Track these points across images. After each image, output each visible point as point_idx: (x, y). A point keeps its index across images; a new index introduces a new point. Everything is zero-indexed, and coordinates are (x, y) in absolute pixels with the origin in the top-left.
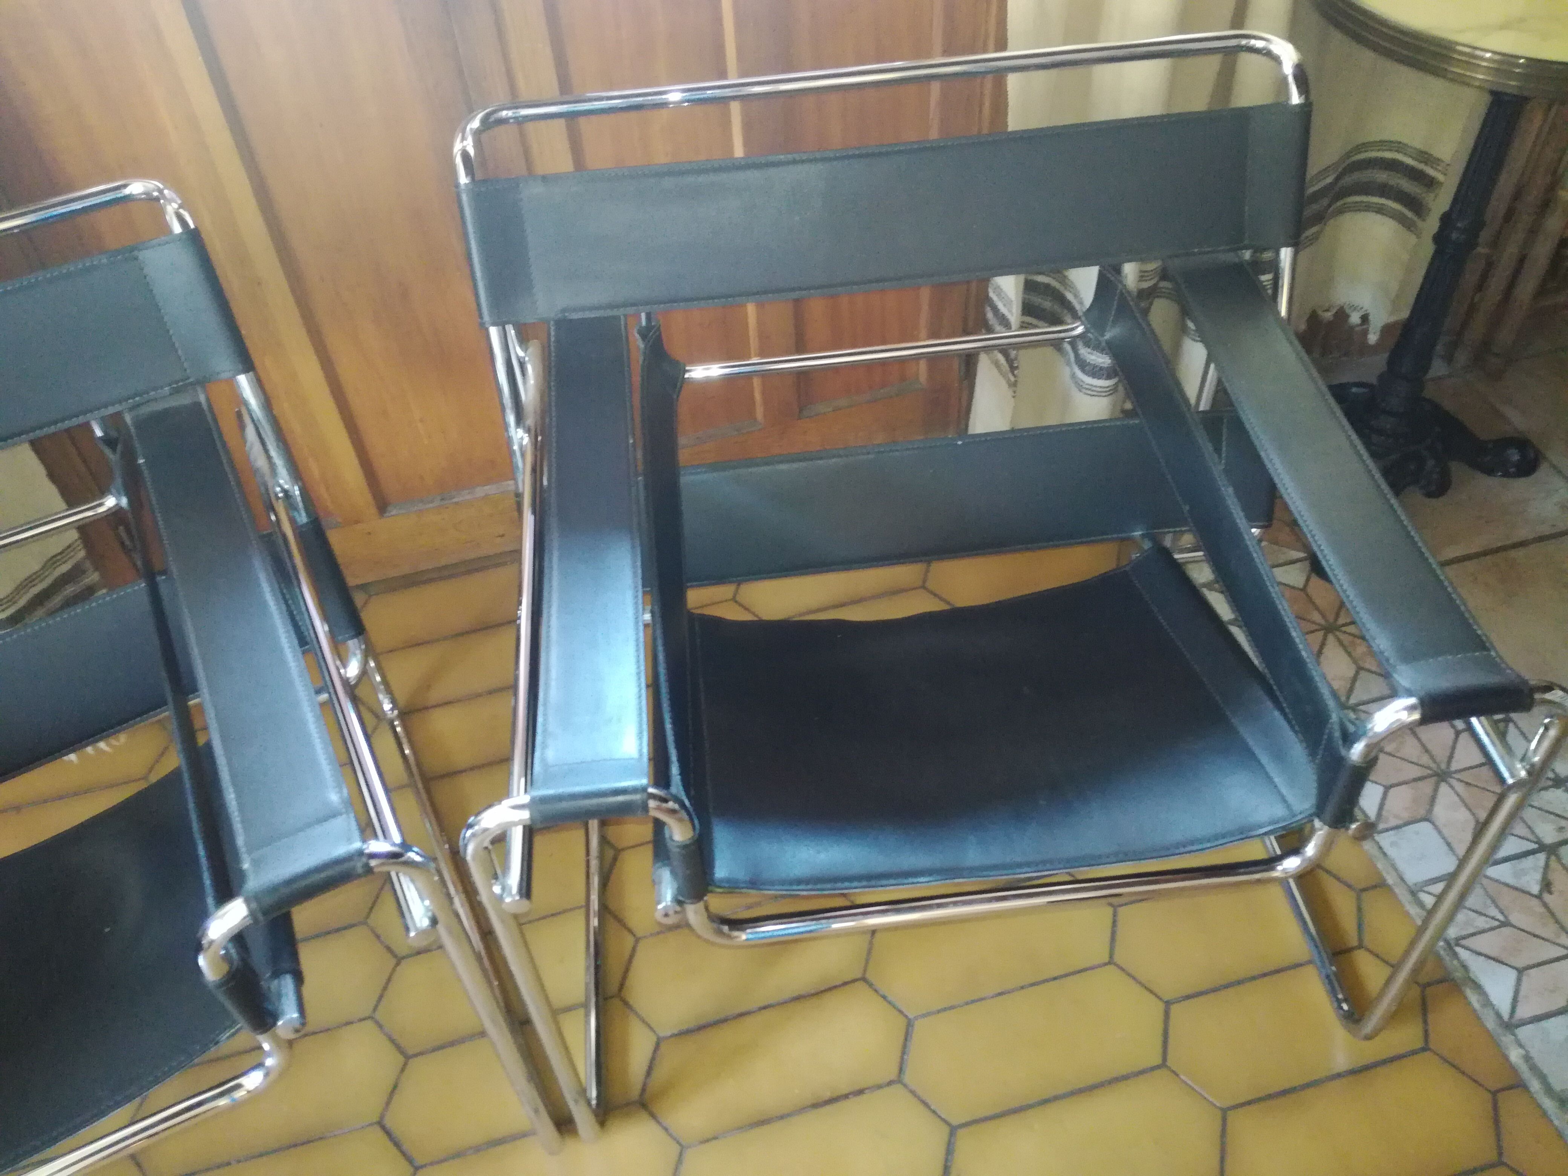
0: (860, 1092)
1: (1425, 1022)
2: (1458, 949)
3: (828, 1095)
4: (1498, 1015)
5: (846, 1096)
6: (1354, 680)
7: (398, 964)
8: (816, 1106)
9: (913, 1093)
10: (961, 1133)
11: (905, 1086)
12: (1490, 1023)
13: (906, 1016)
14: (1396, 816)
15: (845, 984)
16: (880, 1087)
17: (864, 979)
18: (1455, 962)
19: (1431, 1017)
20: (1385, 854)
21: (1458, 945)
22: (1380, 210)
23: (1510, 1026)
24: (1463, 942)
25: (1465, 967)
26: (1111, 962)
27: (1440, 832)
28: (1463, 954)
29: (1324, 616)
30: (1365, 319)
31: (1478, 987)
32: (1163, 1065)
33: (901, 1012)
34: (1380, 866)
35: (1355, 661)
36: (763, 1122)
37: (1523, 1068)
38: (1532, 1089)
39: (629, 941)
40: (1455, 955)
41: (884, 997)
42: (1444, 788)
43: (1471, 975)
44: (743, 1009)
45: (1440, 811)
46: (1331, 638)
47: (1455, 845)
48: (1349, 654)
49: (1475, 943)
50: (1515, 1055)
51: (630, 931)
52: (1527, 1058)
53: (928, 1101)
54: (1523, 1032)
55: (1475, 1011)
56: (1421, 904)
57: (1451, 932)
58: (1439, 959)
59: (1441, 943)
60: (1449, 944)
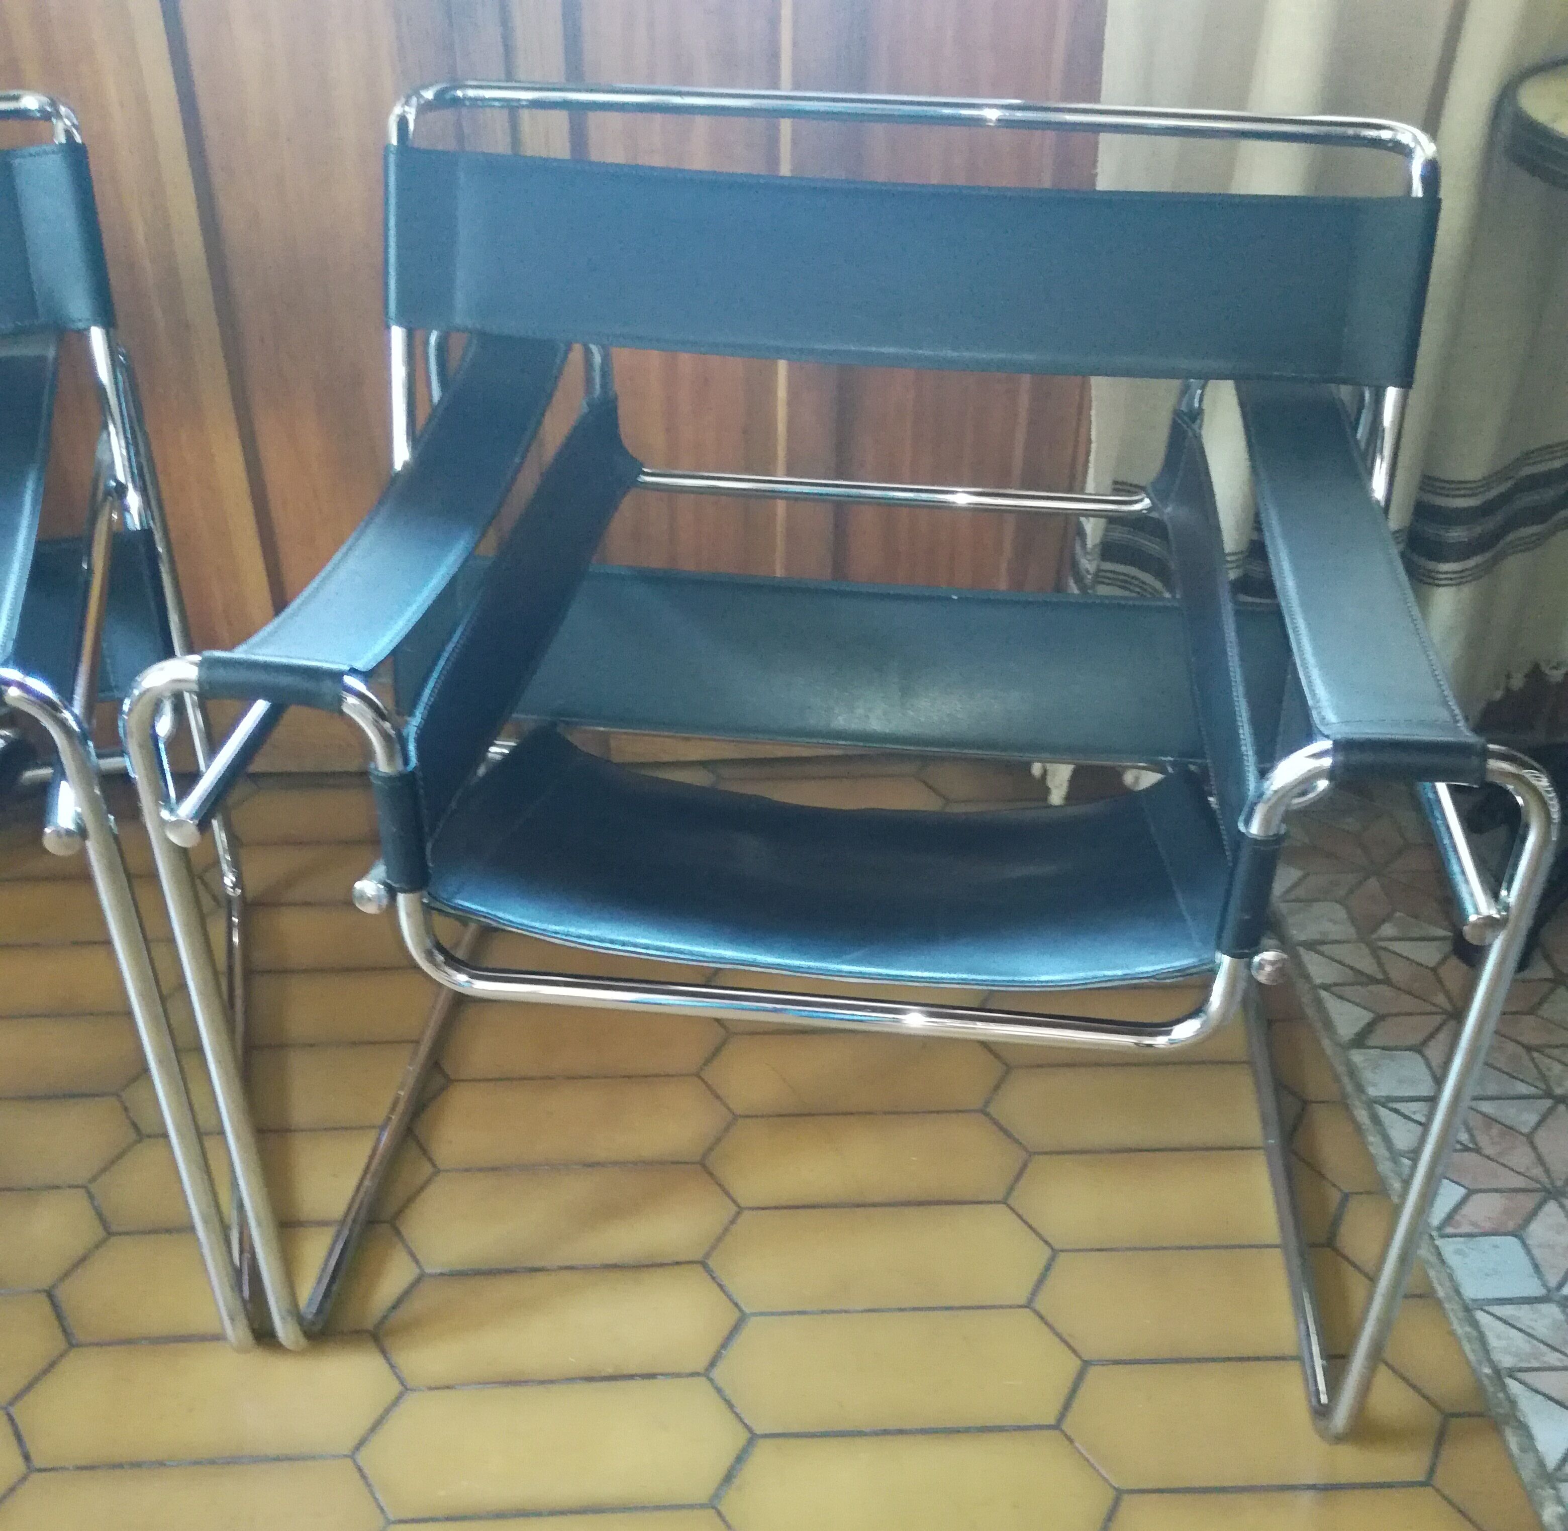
0: (652, 1376)
1: (1436, 1454)
2: (1509, 1381)
3: (610, 1371)
4: (1541, 1464)
5: (631, 1377)
7: (140, 1141)
8: (589, 1379)
9: (719, 1390)
10: (761, 1443)
11: (711, 1380)
12: (1528, 1473)
13: (740, 1310)
14: (1474, 1224)
15: (678, 1263)
16: (678, 1375)
17: (703, 1264)
18: (1501, 1395)
19: (1446, 1453)
20: (1443, 1262)
21: (1510, 1376)
23: (1554, 1480)
24: (1520, 1375)
25: (1513, 1402)
26: (1028, 1305)
27: (1529, 1253)
28: (1514, 1386)
29: (1450, 998)
31: (1524, 1430)
32: (1057, 1426)
33: (736, 1305)
34: (1432, 1274)
39: (427, 1169)
40: (1504, 1387)
41: (721, 1287)
42: (1551, 1207)
43: (1518, 1414)
44: (538, 1264)
45: (1537, 1230)
47: (1544, 1269)
49: (1539, 1380)
51: (430, 1160)
53: (734, 1401)
55: (1511, 1456)
56: (1475, 1324)
57: (1506, 1361)
58: (1480, 1389)
59: (1487, 1370)
60: (1498, 1374)
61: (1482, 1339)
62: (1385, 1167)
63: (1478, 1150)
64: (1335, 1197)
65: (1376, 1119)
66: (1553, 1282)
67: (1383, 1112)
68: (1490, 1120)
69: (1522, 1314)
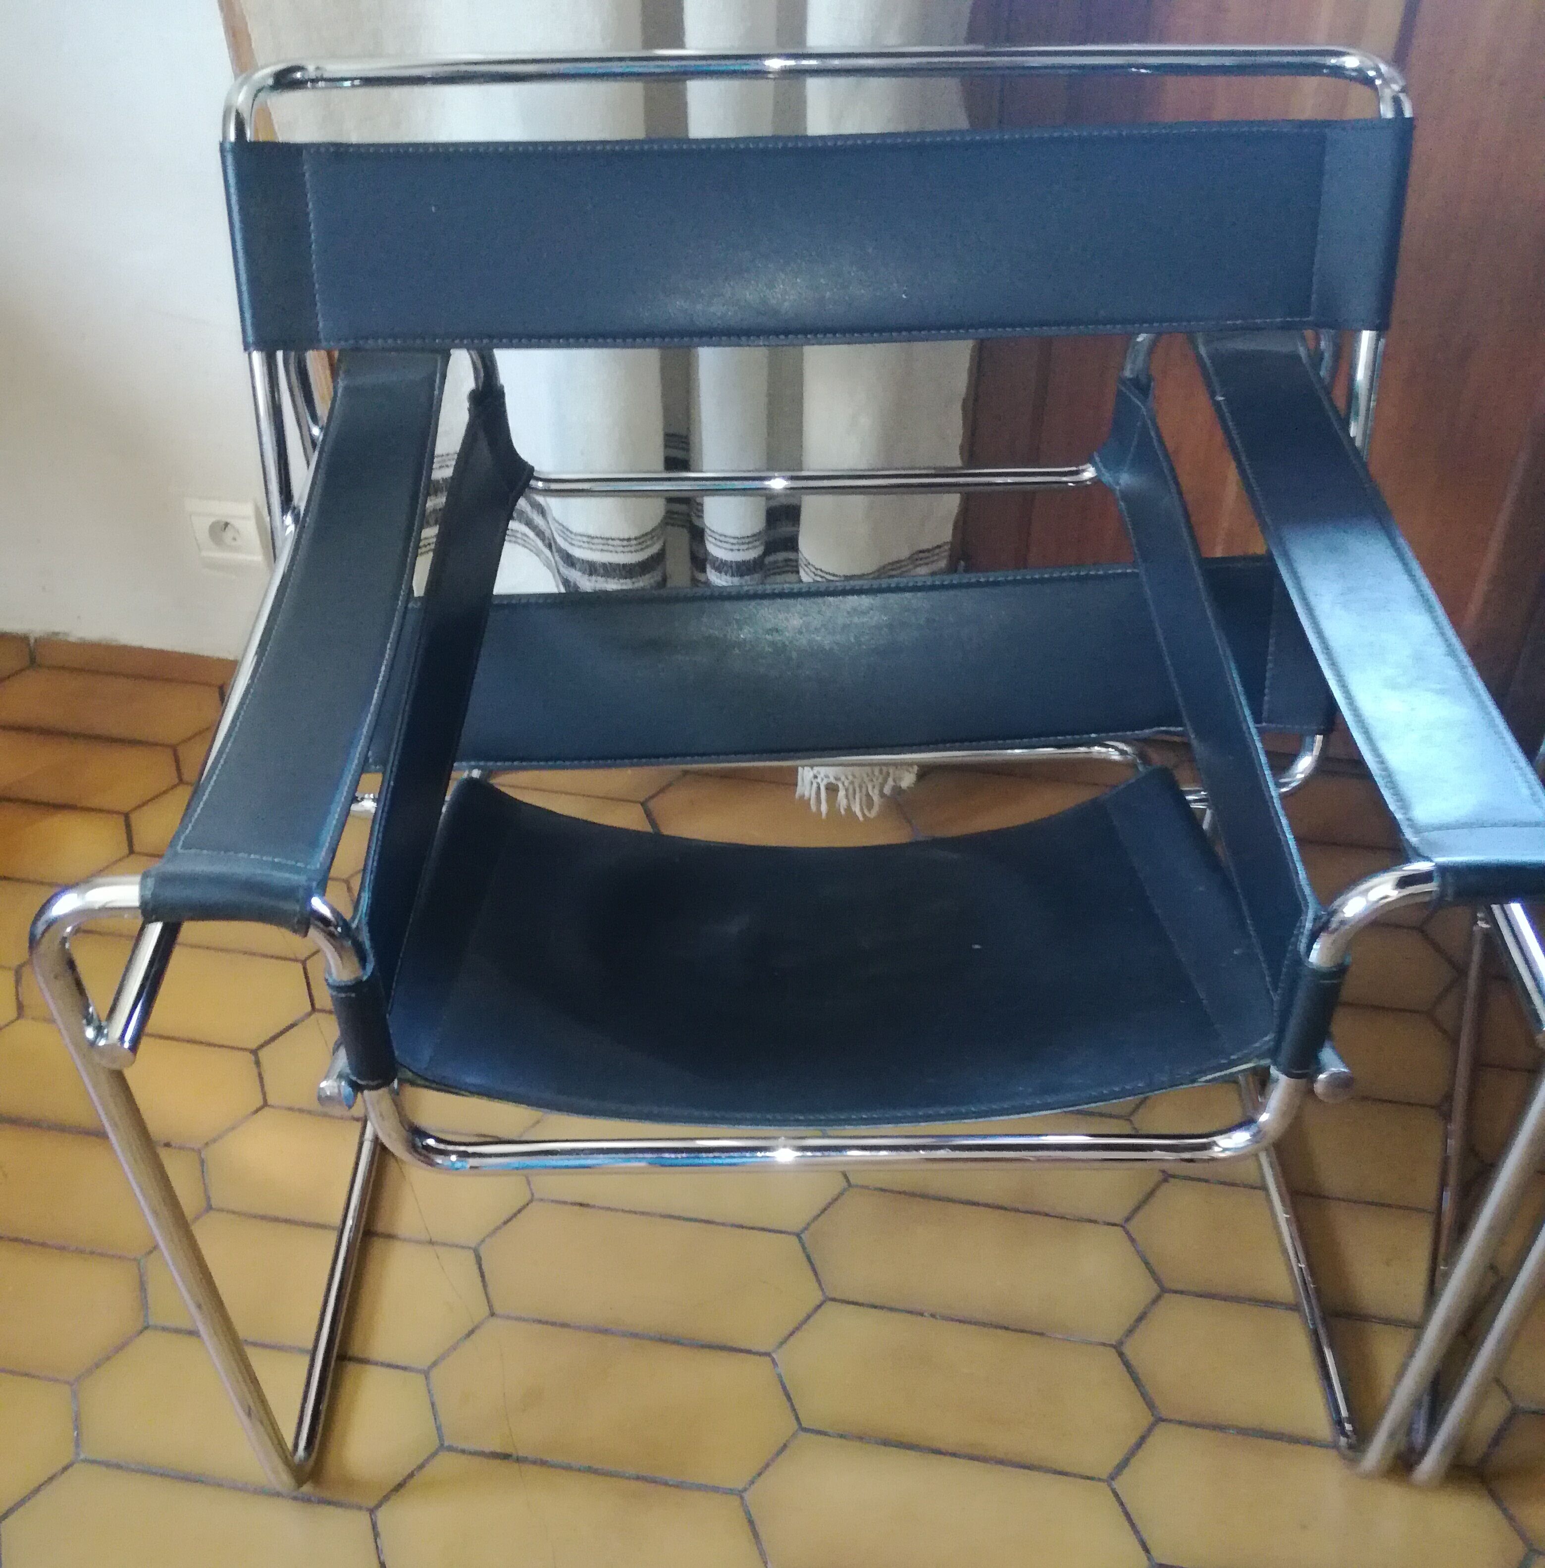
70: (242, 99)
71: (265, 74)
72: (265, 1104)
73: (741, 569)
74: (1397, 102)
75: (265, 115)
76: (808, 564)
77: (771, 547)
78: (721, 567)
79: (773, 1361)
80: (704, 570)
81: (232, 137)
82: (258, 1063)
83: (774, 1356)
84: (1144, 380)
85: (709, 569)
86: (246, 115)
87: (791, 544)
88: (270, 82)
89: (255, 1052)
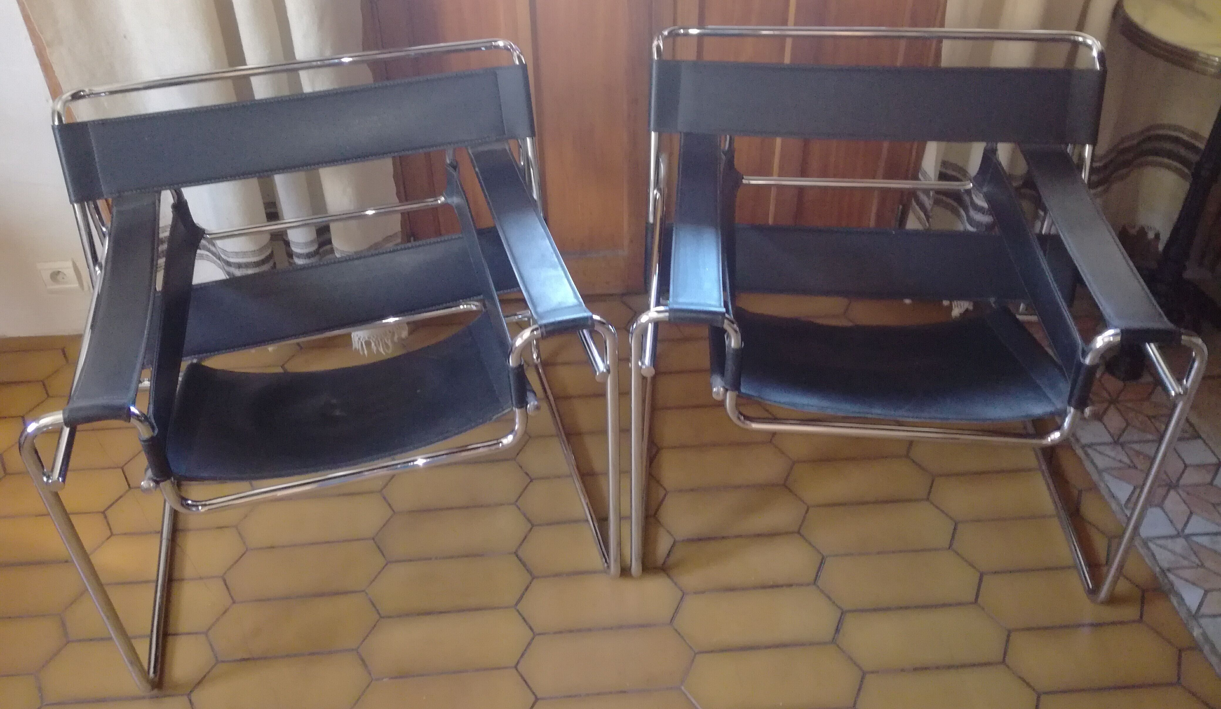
0: (790, 585)
1: (1142, 608)
2: (1169, 574)
4: (1189, 610)
5: (781, 586)
6: (1124, 431)
8: (762, 588)
9: (822, 591)
10: (848, 614)
11: (817, 587)
12: (1183, 614)
13: (822, 554)
15: (787, 533)
16: (803, 585)
17: (799, 533)
18: (1166, 581)
19: (1146, 606)
21: (1169, 572)
22: (1168, 167)
23: (1196, 616)
24: (1173, 571)
25: (1172, 584)
26: (950, 548)
27: (1167, 515)
28: (1171, 577)
29: (1109, 394)
30: (1157, 236)
31: (1179, 596)
32: (975, 603)
33: (819, 552)
35: (1126, 420)
36: (731, 589)
37: (1201, 639)
38: (1205, 652)
40: (1166, 577)
41: (810, 544)
42: (1172, 493)
43: (1175, 589)
45: (1168, 504)
46: (1112, 406)
47: (1175, 522)
48: (1123, 416)
49: (1181, 573)
50: (1196, 632)
52: (1204, 634)
53: (830, 596)
54: (1203, 621)
55: (1174, 608)
56: (1148, 548)
57: (1165, 565)
58: (1155, 577)
59: (1158, 569)
60: (1163, 571)
61: (1153, 555)
62: (1095, 477)
63: (1135, 467)
64: (1075, 492)
65: (1087, 455)
66: (1180, 526)
67: (1090, 451)
68: (1138, 453)
69: (1169, 543)
70: (59, 107)
71: (67, 95)
72: (112, 535)
73: (309, 256)
74: (519, 58)
75: (69, 112)
76: (337, 249)
77: (321, 245)
78: (299, 256)
79: (366, 593)
80: (292, 258)
81: (56, 123)
82: (106, 517)
83: (367, 591)
84: (455, 164)
85: (294, 257)
86: (62, 112)
87: (330, 242)
88: (70, 98)
89: (103, 513)
